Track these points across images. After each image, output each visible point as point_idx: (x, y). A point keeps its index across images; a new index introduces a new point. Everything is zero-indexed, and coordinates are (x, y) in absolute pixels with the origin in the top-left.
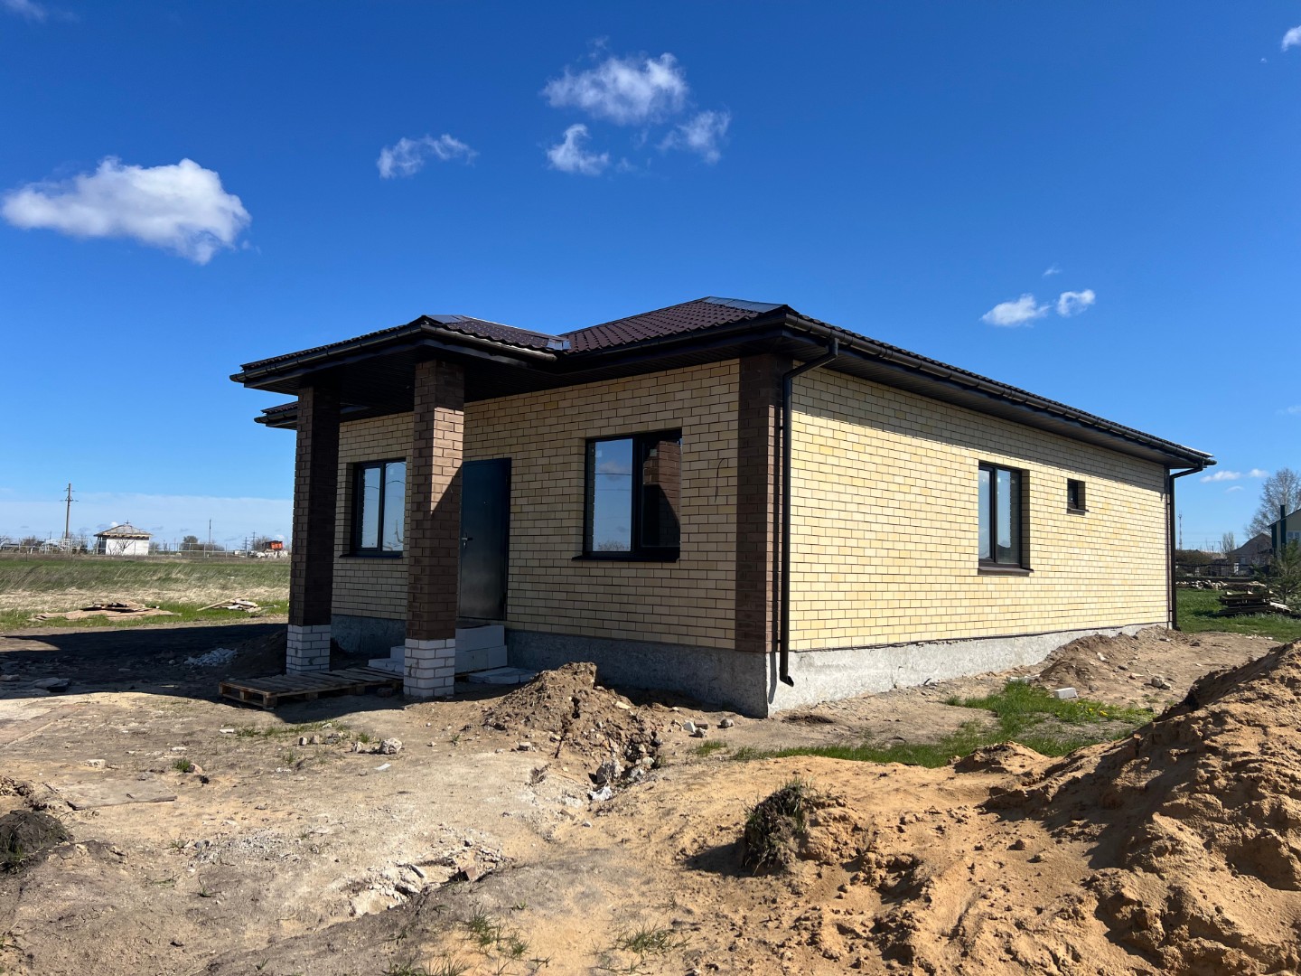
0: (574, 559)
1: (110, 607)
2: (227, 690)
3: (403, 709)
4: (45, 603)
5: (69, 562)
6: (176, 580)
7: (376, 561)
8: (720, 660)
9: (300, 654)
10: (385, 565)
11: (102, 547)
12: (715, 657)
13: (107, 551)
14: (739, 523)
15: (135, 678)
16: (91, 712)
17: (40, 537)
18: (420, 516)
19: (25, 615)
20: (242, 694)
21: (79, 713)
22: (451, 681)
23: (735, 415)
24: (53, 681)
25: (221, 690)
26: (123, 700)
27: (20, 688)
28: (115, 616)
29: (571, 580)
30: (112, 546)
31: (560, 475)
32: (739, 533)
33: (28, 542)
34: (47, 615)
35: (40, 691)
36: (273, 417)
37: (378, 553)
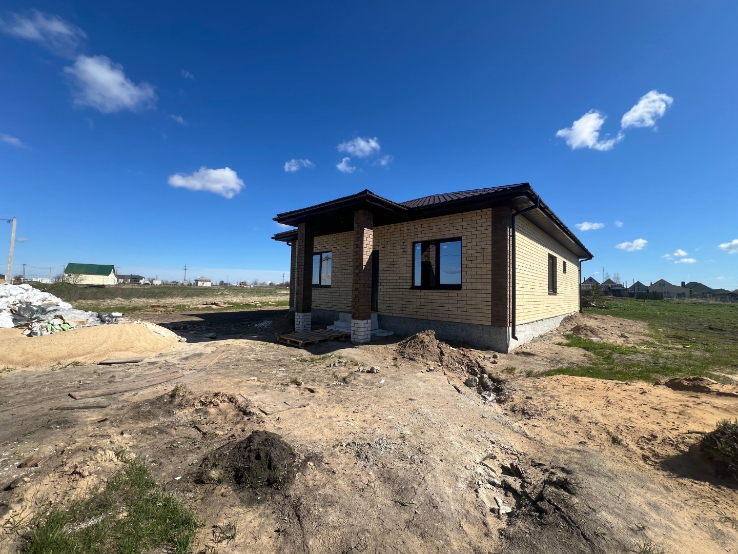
0: (409, 289)
1: (212, 304)
2: (280, 339)
3: (356, 348)
4: (188, 302)
5: (187, 288)
6: (226, 295)
7: (320, 289)
8: (483, 330)
9: (301, 324)
10: (323, 290)
11: (196, 284)
12: (480, 328)
13: (199, 285)
14: (492, 274)
15: (240, 333)
16: (233, 349)
17: (177, 281)
18: (358, 271)
19: (184, 306)
20: (288, 341)
21: (228, 349)
22: (369, 336)
23: (490, 231)
24: (211, 334)
25: (278, 339)
26: (242, 343)
27: (199, 337)
28: (214, 307)
29: (408, 297)
30: (200, 284)
31: (402, 256)
32: (493, 279)
33: (174, 282)
34: (191, 306)
35: (207, 339)
36: (278, 237)
37: (319, 286)
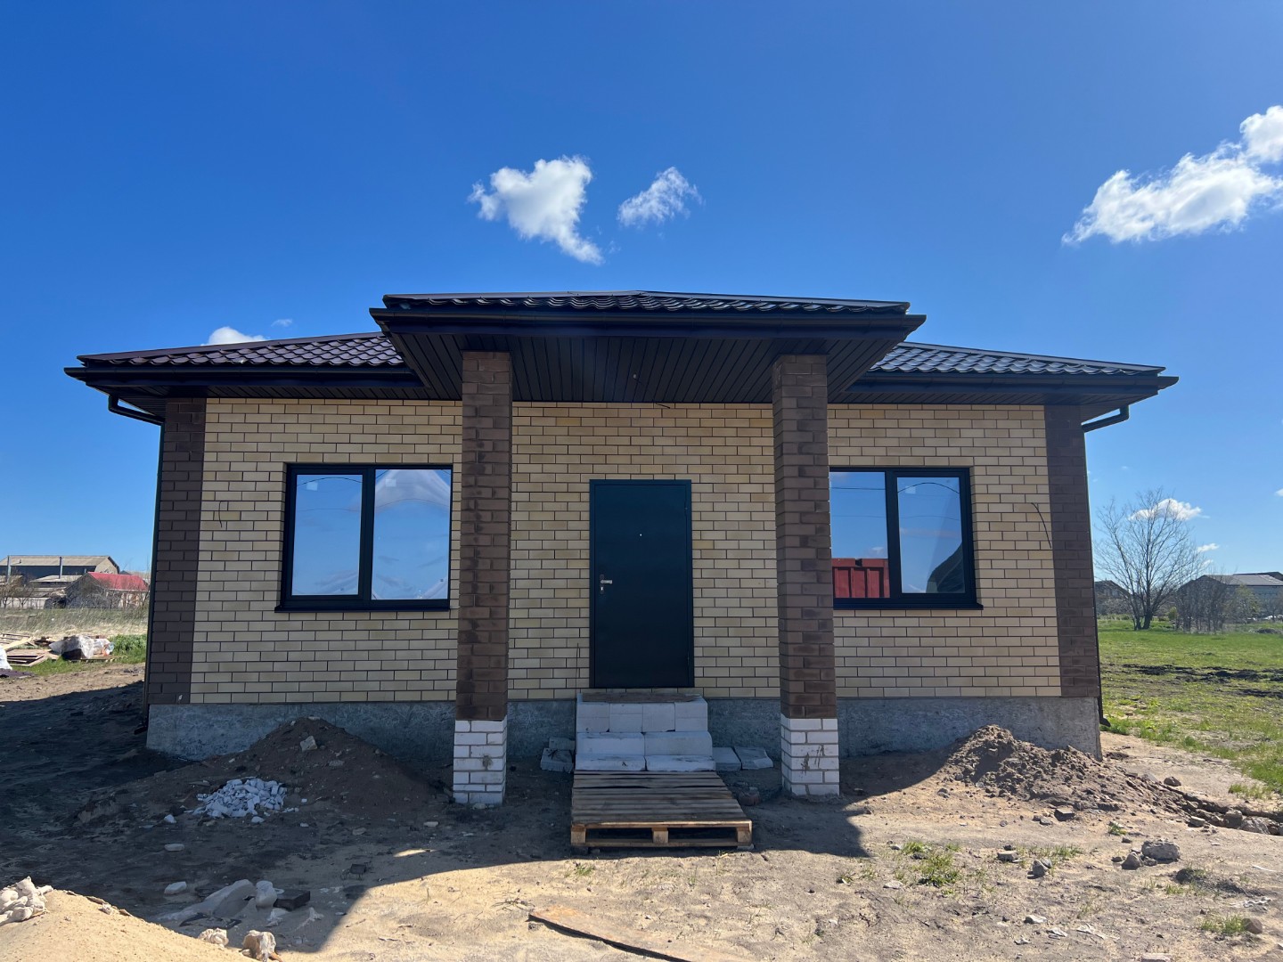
8: (1041, 710)
12: (1034, 705)
14: (1057, 569)
20: (662, 835)
23: (1043, 461)
32: (1058, 579)
37: (364, 603)
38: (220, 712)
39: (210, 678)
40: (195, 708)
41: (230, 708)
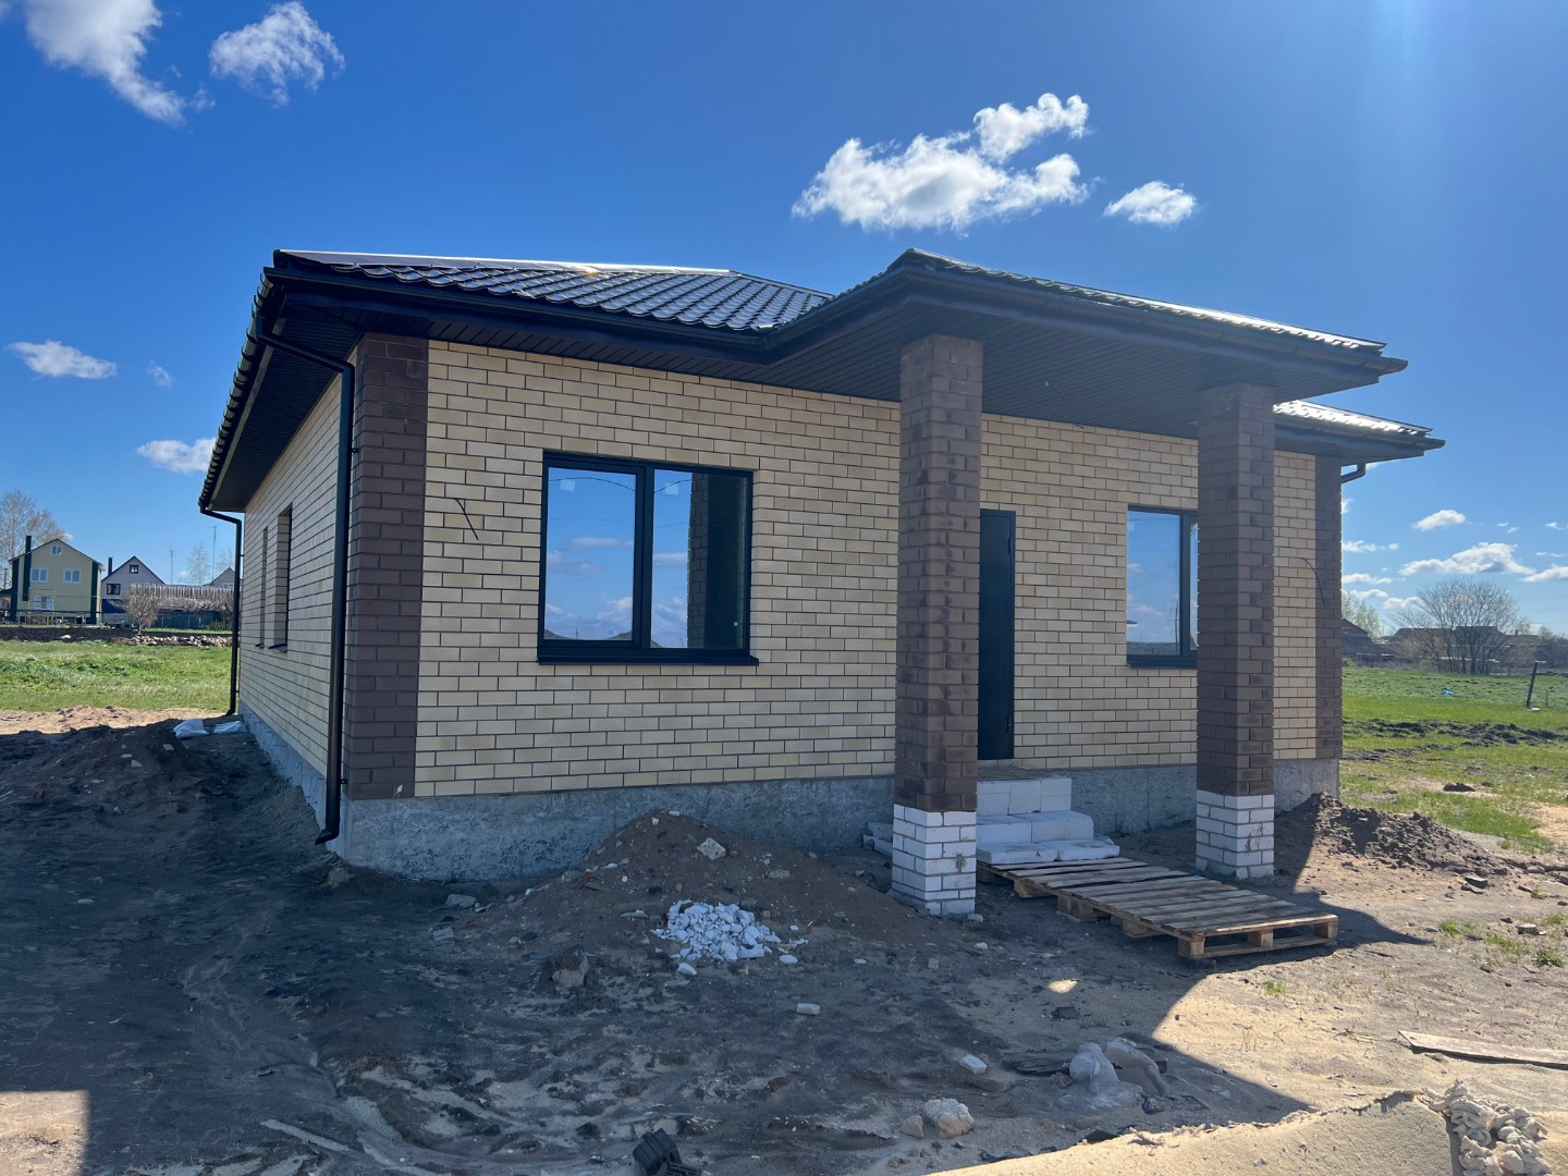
14: (1318, 628)
29: (1121, 693)
32: (1318, 638)
38: (457, 808)
39: (443, 759)
40: (420, 804)
41: (472, 801)
